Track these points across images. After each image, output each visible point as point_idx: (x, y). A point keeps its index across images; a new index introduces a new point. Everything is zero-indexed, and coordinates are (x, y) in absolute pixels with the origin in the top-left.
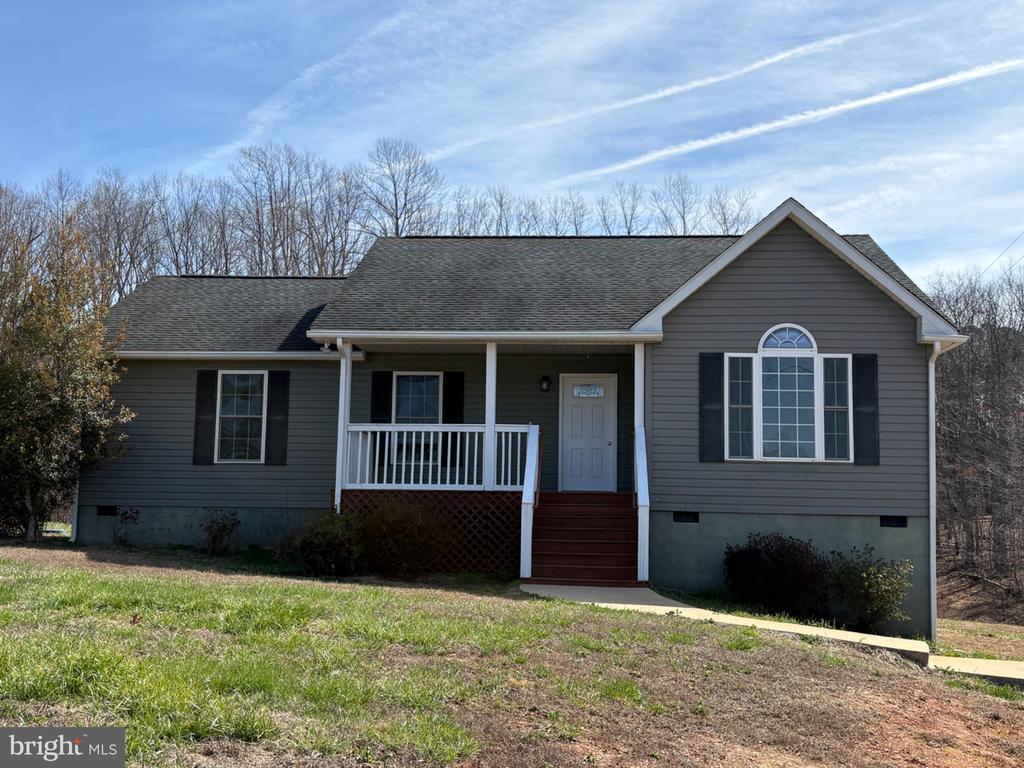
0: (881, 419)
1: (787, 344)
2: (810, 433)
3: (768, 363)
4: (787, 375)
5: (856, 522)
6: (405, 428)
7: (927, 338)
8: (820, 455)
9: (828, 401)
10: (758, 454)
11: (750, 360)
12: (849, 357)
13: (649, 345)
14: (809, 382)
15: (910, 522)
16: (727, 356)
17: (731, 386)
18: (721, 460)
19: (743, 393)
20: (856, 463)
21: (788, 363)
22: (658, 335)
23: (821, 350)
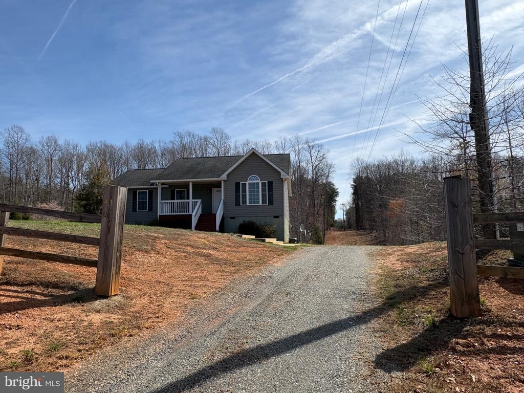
0: (274, 195)
1: (254, 180)
2: (258, 199)
3: (250, 184)
4: (254, 186)
5: (268, 217)
6: (178, 201)
7: (281, 177)
8: (261, 204)
9: (262, 192)
10: (248, 204)
11: (246, 183)
12: (267, 182)
13: (225, 181)
14: (258, 188)
15: (280, 217)
16: (241, 183)
17: (242, 189)
18: (240, 205)
19: (244, 191)
20: (268, 205)
21: (254, 184)
22: (226, 179)
23: (261, 181)
